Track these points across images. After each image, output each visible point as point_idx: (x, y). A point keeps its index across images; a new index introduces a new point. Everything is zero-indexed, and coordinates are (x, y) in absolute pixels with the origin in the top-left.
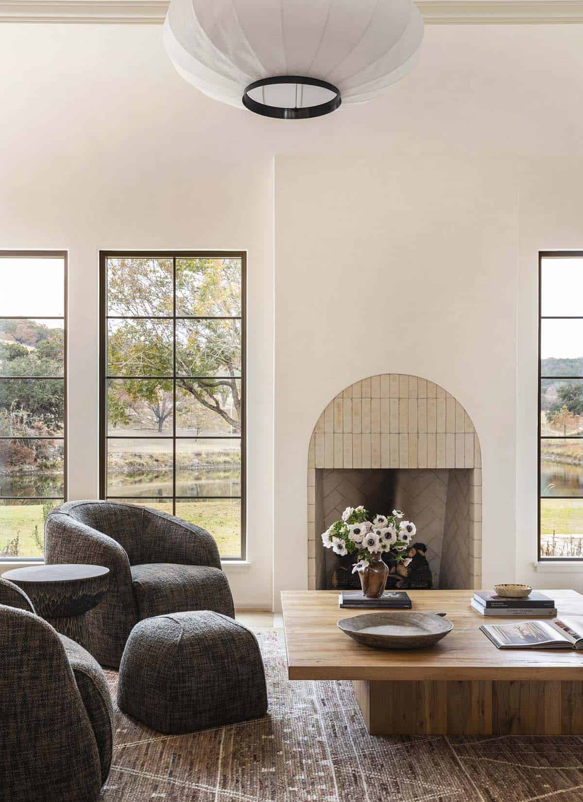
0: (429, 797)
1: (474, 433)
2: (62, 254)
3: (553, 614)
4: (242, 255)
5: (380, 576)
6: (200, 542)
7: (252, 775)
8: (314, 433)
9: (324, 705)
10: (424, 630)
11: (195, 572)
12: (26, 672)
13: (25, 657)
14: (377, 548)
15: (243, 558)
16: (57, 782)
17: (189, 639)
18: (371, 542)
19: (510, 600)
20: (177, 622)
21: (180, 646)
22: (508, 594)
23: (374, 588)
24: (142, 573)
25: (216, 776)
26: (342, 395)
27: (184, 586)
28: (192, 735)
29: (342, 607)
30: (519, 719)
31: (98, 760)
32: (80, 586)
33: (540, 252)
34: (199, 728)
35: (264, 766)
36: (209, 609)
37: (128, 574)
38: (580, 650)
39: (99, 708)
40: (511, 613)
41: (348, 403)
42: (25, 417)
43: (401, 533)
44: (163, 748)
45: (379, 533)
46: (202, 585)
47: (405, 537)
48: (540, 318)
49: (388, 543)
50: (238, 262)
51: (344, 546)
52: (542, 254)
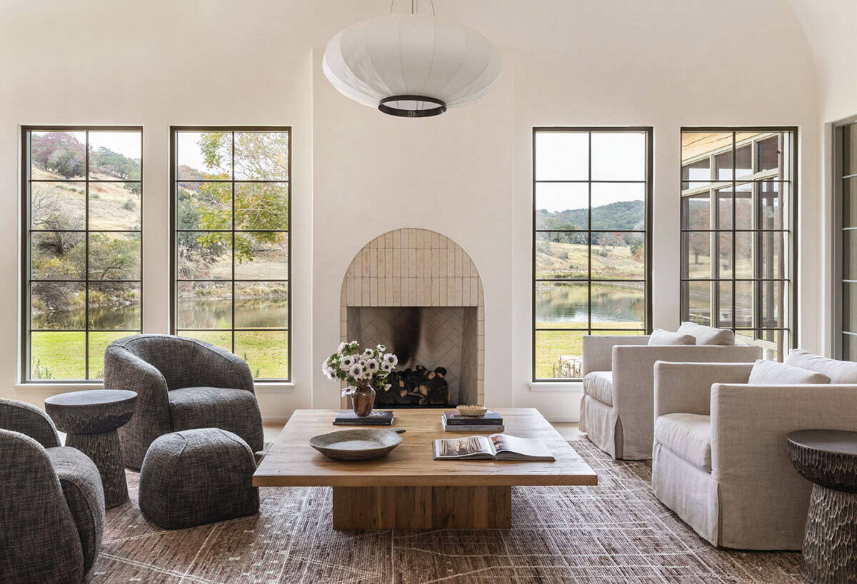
0: (352, 580)
1: (478, 277)
2: (140, 128)
3: (501, 429)
4: (288, 129)
5: (367, 399)
6: (236, 369)
7: (219, 563)
8: (346, 278)
9: (310, 504)
10: (382, 444)
11: (226, 394)
12: (13, 483)
13: (13, 470)
14: (362, 375)
15: (289, 381)
16: (41, 570)
17: (188, 453)
18: (357, 372)
19: (467, 418)
20: (184, 438)
21: (181, 458)
22: (467, 413)
23: (362, 408)
24: (178, 397)
25: (189, 564)
26: (369, 246)
27: (214, 406)
28: (187, 530)
29: (334, 424)
30: (453, 516)
31: (80, 552)
32: (107, 408)
33: (534, 128)
34: (194, 524)
35: (232, 556)
36: (215, 427)
37: (166, 398)
38: (499, 460)
39: (84, 510)
40: (468, 429)
41: (373, 252)
42: (185, 251)
43: (384, 364)
44: (159, 541)
45: (363, 364)
46: (231, 406)
47: (387, 367)
48: (534, 181)
49: (371, 371)
50: (286, 134)
51: (335, 374)
52: (535, 130)
